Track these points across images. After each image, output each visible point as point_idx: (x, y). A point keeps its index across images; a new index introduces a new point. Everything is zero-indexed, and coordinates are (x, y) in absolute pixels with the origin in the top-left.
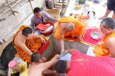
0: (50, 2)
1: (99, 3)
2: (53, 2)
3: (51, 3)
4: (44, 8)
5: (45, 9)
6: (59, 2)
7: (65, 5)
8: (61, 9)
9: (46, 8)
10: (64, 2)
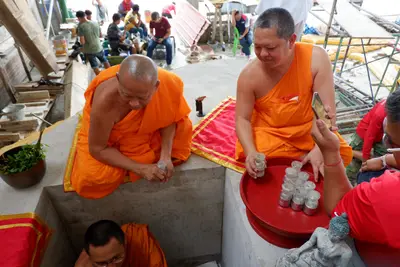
7: (58, 84)
8: (49, 100)
10: (51, 74)
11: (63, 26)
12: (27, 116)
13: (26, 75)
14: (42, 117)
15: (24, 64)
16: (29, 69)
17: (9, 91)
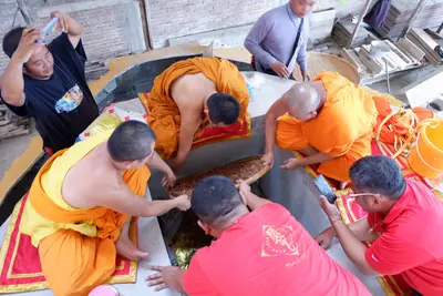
2: (408, 17)
3: (398, 19)
4: (355, 21)
5: (358, 24)
6: (435, 30)
8: (416, 61)
9: (362, 23)
12: (383, 59)
14: (390, 70)
17: (406, 29)
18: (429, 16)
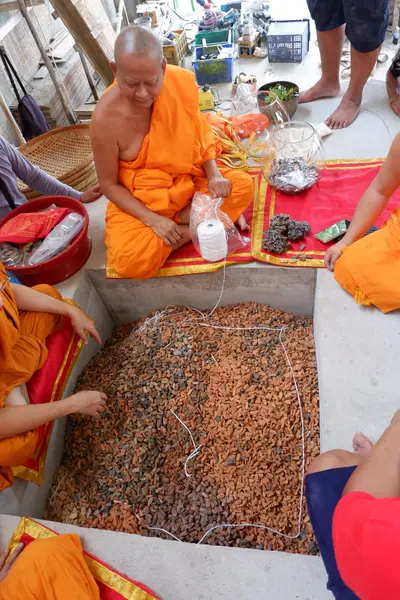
0: (43, 108)
1: (299, 61)
2: (58, 106)
6: (92, 99)
11: (141, 9)
13: (90, 91)
15: (88, 75)
16: (94, 83)
18: (74, 92)
